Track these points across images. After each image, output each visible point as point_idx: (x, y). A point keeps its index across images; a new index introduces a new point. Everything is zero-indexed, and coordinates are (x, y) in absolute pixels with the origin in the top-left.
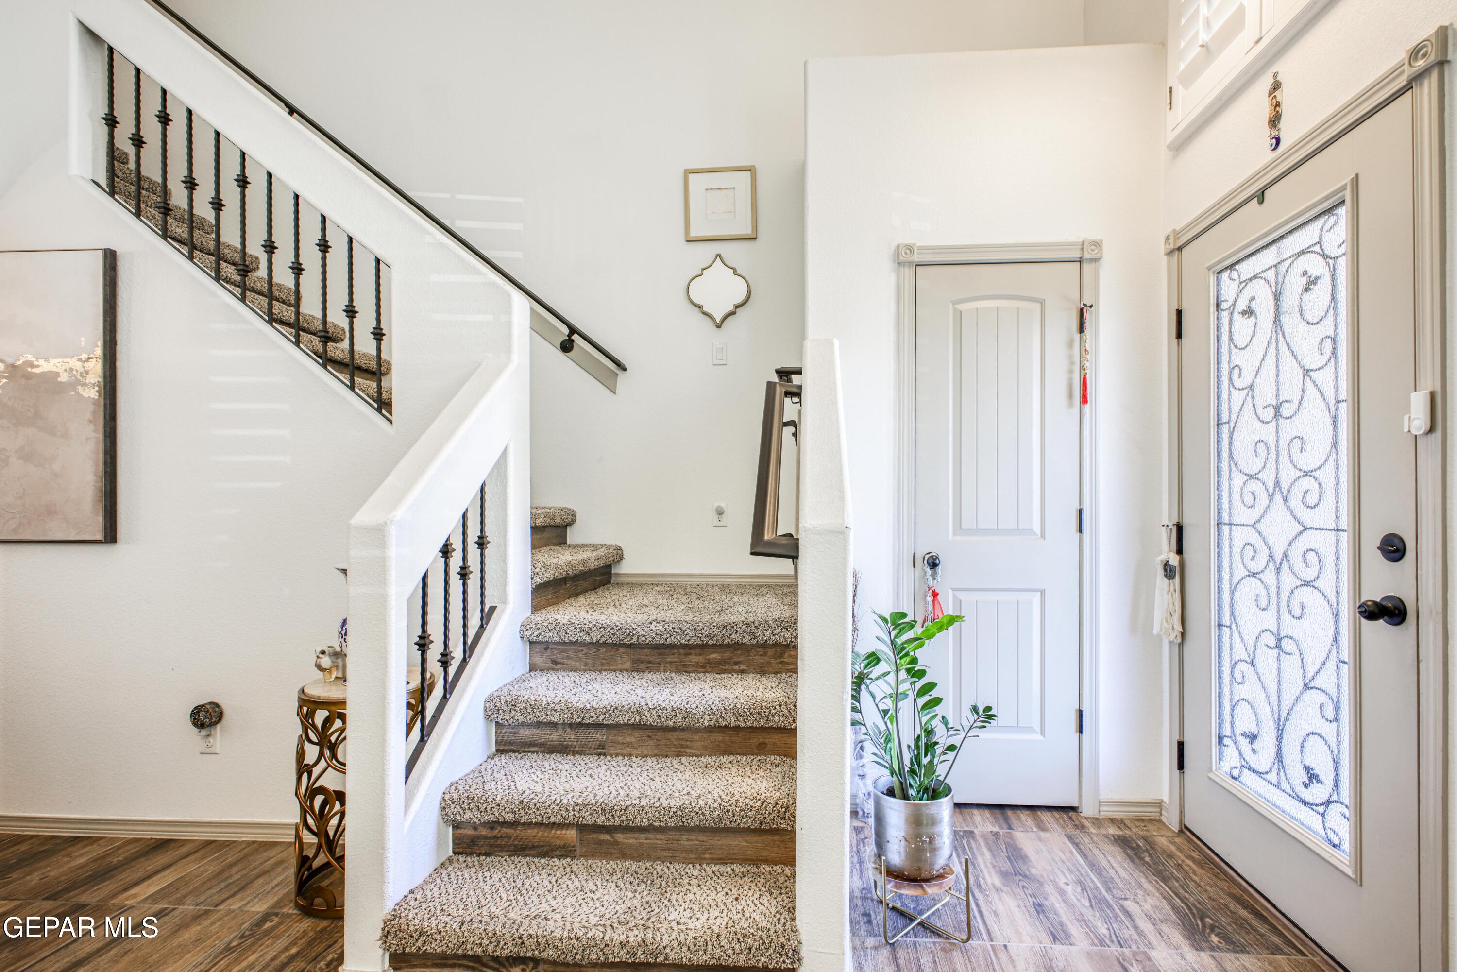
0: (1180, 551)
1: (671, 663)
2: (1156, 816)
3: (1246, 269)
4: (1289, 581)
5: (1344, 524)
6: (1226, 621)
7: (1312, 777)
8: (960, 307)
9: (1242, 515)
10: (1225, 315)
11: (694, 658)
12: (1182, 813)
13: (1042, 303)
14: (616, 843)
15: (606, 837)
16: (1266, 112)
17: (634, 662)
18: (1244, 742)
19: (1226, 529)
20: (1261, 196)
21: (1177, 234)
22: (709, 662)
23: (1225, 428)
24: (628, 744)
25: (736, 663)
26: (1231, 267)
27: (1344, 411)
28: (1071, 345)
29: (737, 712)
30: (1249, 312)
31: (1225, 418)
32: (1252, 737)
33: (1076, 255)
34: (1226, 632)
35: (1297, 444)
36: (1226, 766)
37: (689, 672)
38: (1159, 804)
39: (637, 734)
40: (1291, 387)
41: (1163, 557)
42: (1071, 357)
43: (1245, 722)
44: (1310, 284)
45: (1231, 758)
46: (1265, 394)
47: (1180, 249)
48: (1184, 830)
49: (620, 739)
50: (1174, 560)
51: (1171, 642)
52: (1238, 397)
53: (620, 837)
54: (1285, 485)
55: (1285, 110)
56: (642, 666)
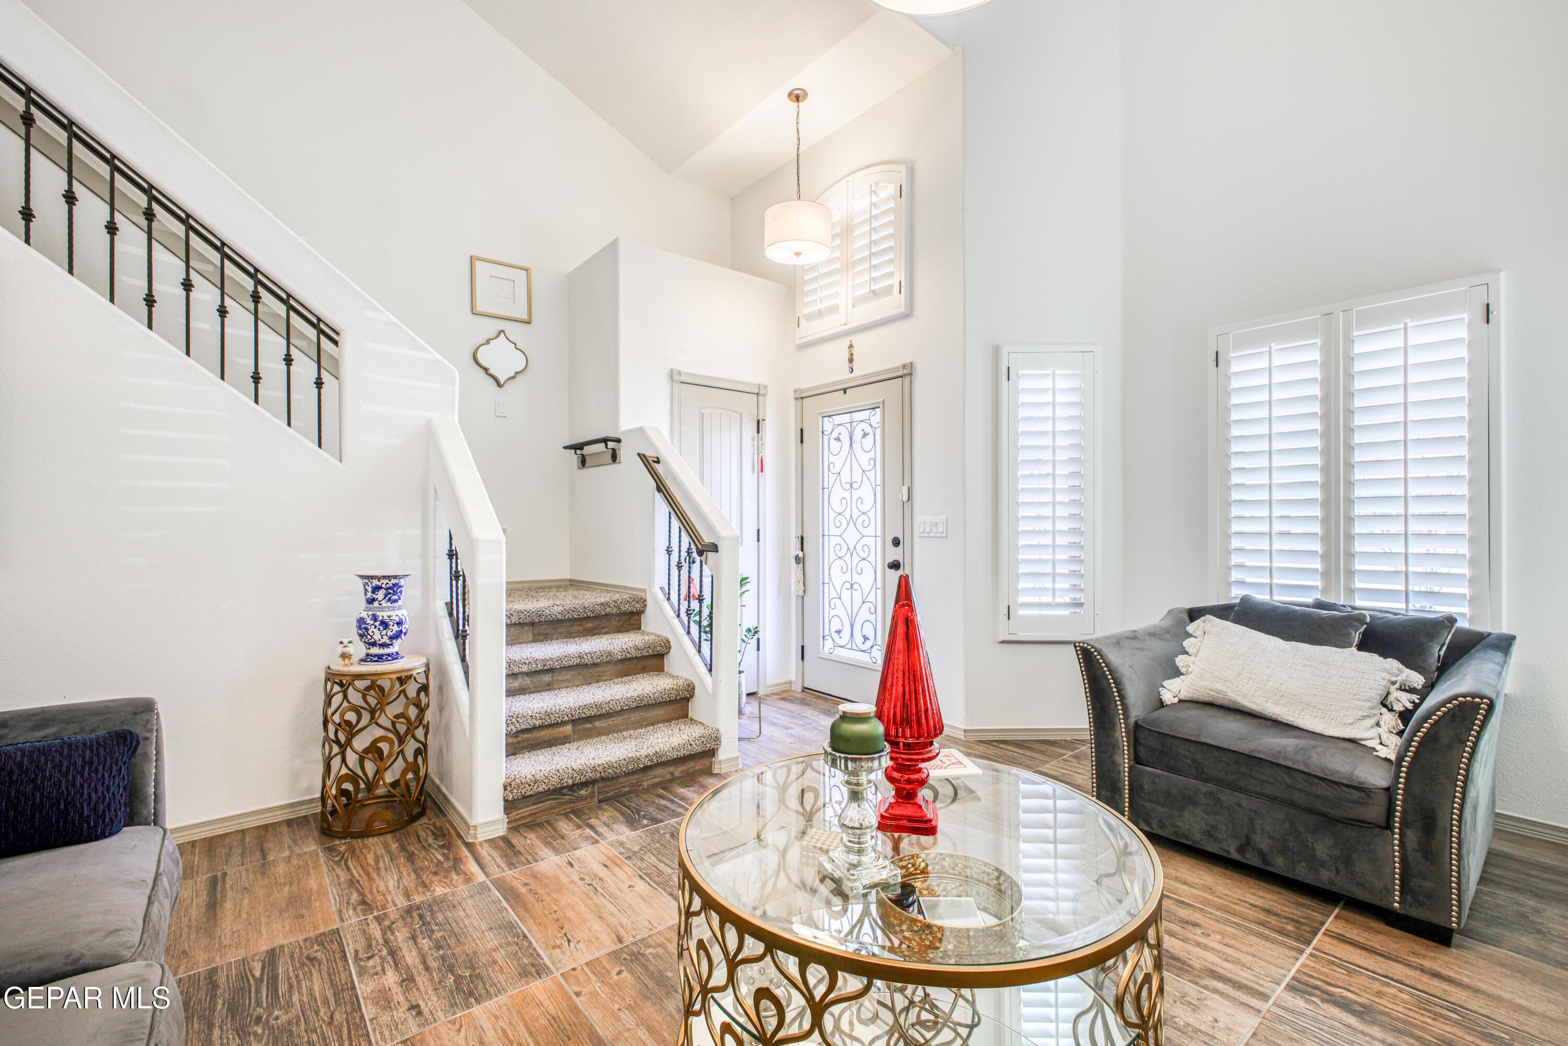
0: (802, 550)
1: (561, 633)
2: (788, 688)
3: (838, 419)
4: (856, 559)
5: (879, 534)
6: (826, 581)
7: (866, 638)
8: (703, 411)
9: (834, 531)
10: (826, 438)
11: (576, 628)
12: (803, 682)
13: (741, 415)
14: (595, 728)
15: (588, 726)
16: (847, 356)
17: (534, 635)
18: (835, 636)
19: (826, 538)
20: (845, 391)
21: (801, 391)
22: (586, 630)
23: (826, 491)
24: (566, 681)
25: (603, 628)
26: (829, 416)
27: (879, 489)
28: (753, 439)
29: (637, 649)
30: (838, 439)
31: (826, 486)
32: (839, 632)
33: (756, 391)
34: (826, 586)
35: (860, 501)
36: (826, 649)
37: (573, 638)
38: (790, 682)
39: (571, 673)
40: (857, 476)
41: (795, 553)
42: (753, 446)
43: (836, 625)
44: (865, 435)
45: (829, 644)
46: (845, 477)
47: (802, 398)
48: (805, 689)
49: (560, 678)
50: (801, 555)
51: (797, 596)
52: (833, 477)
53: (597, 724)
54: (855, 517)
55: (854, 357)
56: (541, 638)
